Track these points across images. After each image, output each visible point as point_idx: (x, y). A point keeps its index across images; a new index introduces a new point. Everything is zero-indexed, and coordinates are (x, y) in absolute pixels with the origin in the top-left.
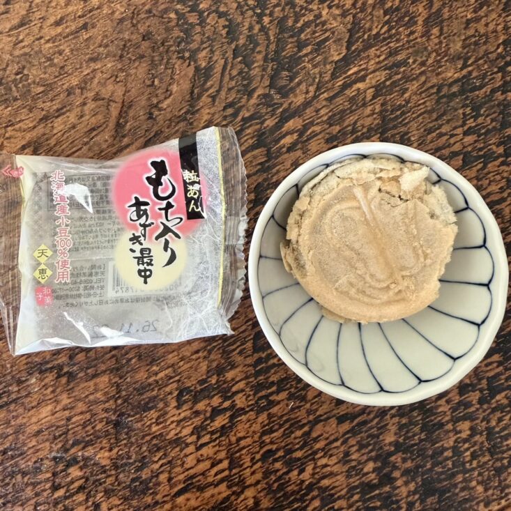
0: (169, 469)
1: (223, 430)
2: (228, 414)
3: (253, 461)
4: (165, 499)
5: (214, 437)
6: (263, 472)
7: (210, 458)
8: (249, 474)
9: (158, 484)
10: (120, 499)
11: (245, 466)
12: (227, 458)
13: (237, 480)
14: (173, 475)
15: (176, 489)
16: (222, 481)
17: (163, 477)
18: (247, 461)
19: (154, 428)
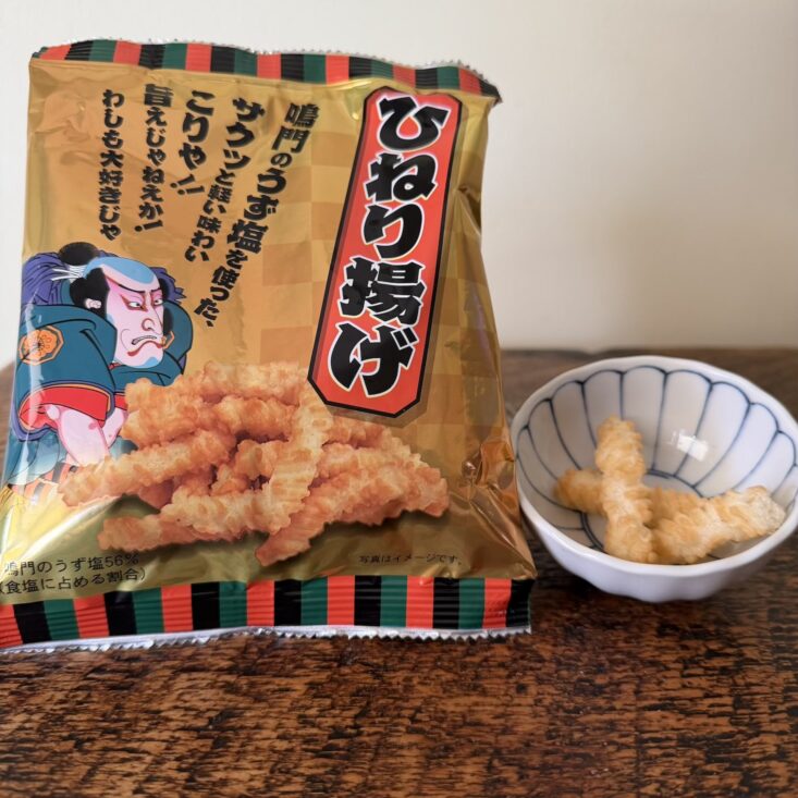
0: (637, 682)
1: (724, 670)
2: (731, 659)
3: (773, 710)
4: (628, 707)
5: (710, 672)
6: (792, 726)
7: (702, 689)
8: (767, 720)
9: (620, 692)
10: (557, 689)
11: (761, 711)
12: (730, 696)
13: (746, 721)
14: (642, 689)
15: (645, 703)
16: (722, 714)
17: (628, 688)
18: (764, 707)
19: (621, 645)
